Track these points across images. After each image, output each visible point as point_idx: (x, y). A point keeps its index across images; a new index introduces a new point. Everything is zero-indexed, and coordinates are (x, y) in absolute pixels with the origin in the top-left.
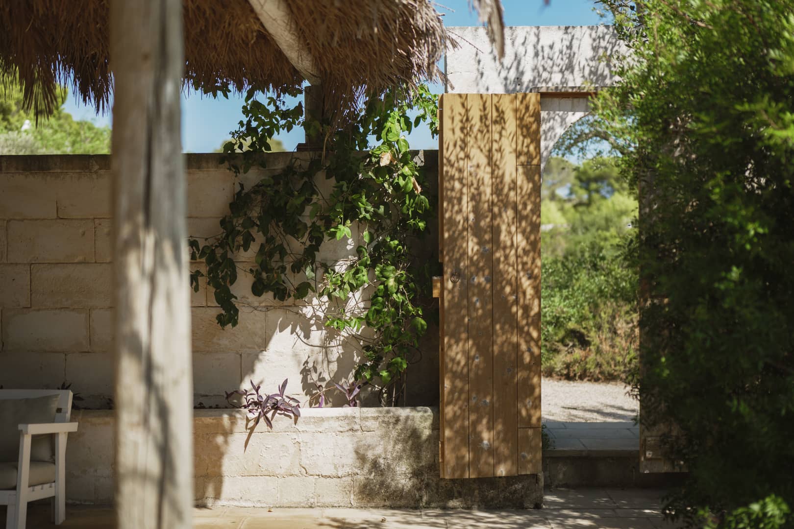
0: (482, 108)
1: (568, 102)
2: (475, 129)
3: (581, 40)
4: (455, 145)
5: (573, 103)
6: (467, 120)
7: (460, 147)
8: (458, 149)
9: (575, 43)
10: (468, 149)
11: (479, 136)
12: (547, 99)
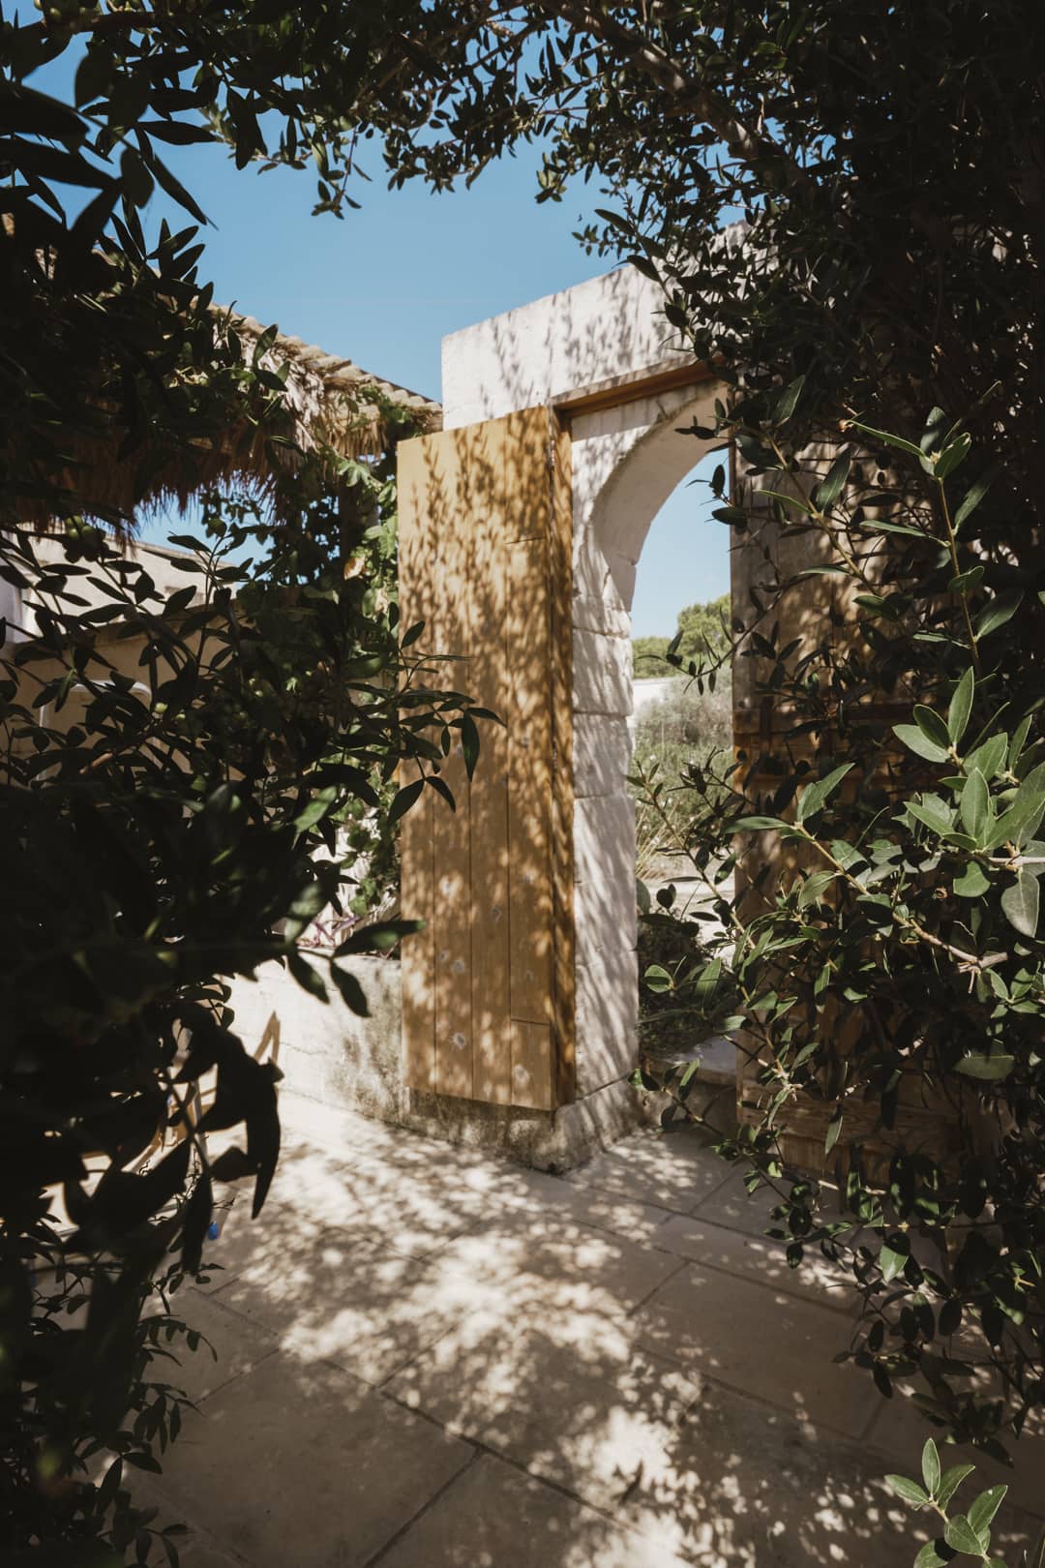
0: (459, 471)
1: (614, 415)
2: (451, 511)
3: (638, 301)
4: (421, 546)
5: (623, 412)
6: (438, 496)
7: (430, 544)
8: (426, 548)
9: (630, 309)
10: (441, 547)
11: (458, 518)
12: (581, 419)
